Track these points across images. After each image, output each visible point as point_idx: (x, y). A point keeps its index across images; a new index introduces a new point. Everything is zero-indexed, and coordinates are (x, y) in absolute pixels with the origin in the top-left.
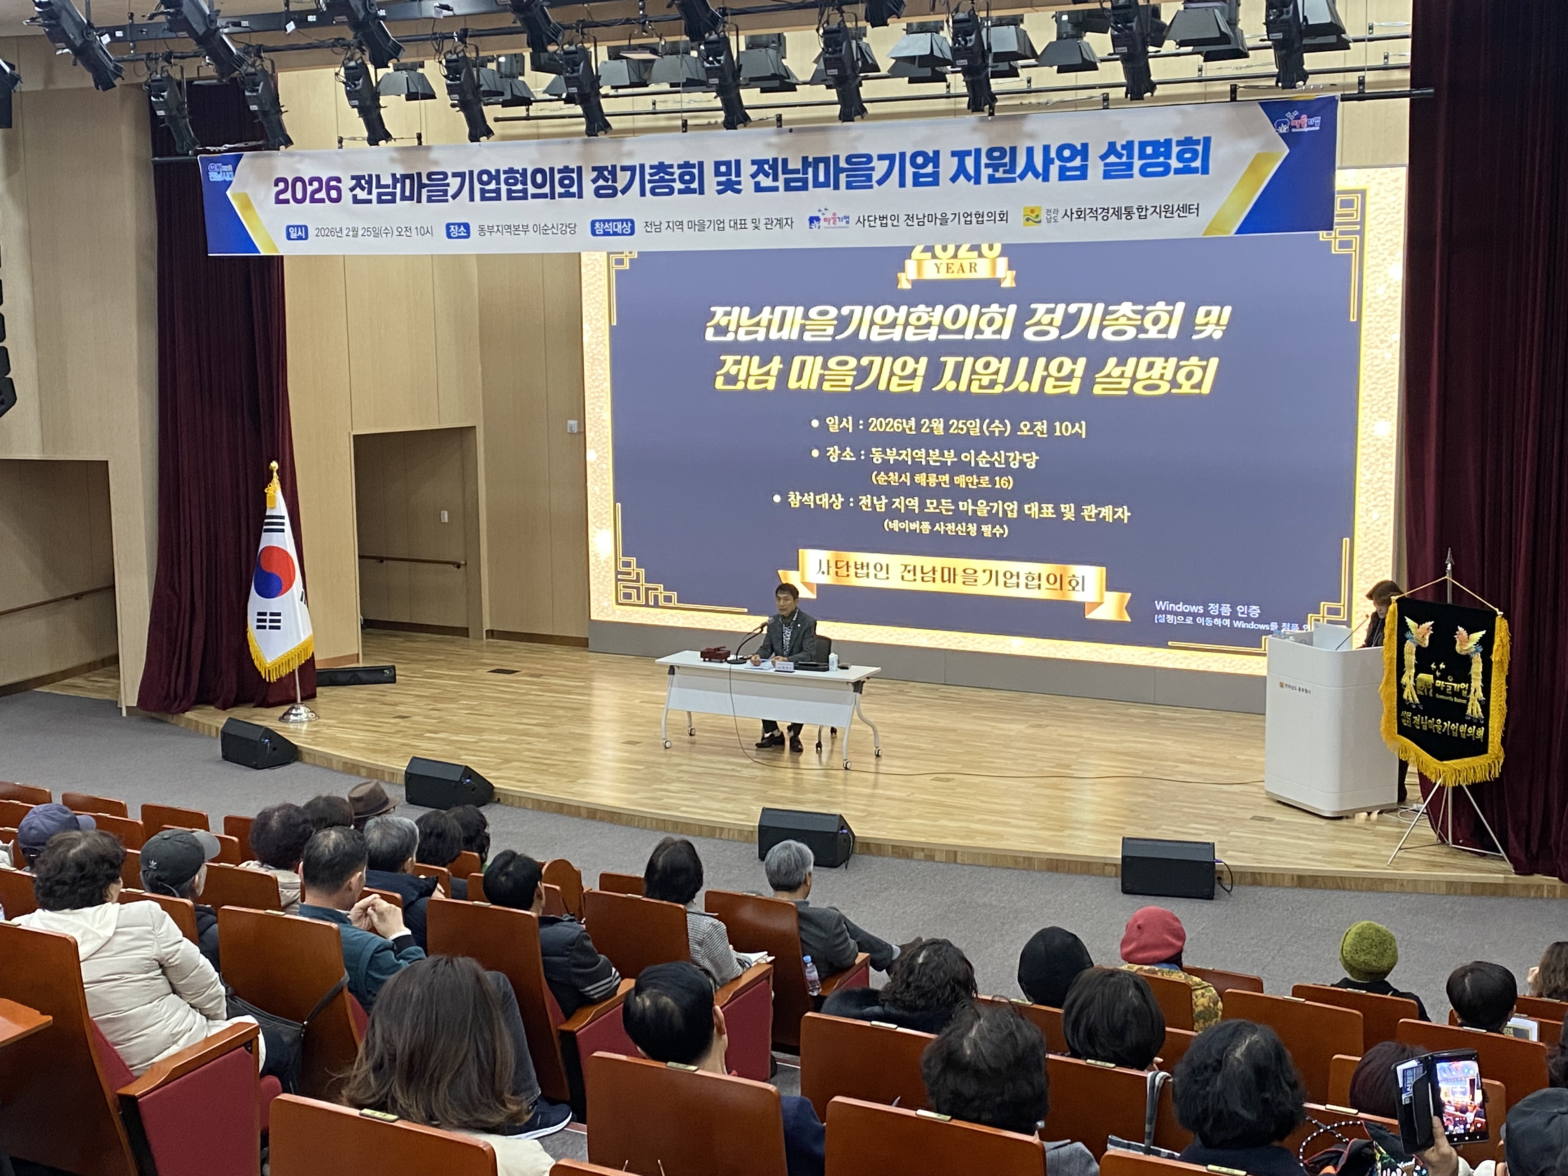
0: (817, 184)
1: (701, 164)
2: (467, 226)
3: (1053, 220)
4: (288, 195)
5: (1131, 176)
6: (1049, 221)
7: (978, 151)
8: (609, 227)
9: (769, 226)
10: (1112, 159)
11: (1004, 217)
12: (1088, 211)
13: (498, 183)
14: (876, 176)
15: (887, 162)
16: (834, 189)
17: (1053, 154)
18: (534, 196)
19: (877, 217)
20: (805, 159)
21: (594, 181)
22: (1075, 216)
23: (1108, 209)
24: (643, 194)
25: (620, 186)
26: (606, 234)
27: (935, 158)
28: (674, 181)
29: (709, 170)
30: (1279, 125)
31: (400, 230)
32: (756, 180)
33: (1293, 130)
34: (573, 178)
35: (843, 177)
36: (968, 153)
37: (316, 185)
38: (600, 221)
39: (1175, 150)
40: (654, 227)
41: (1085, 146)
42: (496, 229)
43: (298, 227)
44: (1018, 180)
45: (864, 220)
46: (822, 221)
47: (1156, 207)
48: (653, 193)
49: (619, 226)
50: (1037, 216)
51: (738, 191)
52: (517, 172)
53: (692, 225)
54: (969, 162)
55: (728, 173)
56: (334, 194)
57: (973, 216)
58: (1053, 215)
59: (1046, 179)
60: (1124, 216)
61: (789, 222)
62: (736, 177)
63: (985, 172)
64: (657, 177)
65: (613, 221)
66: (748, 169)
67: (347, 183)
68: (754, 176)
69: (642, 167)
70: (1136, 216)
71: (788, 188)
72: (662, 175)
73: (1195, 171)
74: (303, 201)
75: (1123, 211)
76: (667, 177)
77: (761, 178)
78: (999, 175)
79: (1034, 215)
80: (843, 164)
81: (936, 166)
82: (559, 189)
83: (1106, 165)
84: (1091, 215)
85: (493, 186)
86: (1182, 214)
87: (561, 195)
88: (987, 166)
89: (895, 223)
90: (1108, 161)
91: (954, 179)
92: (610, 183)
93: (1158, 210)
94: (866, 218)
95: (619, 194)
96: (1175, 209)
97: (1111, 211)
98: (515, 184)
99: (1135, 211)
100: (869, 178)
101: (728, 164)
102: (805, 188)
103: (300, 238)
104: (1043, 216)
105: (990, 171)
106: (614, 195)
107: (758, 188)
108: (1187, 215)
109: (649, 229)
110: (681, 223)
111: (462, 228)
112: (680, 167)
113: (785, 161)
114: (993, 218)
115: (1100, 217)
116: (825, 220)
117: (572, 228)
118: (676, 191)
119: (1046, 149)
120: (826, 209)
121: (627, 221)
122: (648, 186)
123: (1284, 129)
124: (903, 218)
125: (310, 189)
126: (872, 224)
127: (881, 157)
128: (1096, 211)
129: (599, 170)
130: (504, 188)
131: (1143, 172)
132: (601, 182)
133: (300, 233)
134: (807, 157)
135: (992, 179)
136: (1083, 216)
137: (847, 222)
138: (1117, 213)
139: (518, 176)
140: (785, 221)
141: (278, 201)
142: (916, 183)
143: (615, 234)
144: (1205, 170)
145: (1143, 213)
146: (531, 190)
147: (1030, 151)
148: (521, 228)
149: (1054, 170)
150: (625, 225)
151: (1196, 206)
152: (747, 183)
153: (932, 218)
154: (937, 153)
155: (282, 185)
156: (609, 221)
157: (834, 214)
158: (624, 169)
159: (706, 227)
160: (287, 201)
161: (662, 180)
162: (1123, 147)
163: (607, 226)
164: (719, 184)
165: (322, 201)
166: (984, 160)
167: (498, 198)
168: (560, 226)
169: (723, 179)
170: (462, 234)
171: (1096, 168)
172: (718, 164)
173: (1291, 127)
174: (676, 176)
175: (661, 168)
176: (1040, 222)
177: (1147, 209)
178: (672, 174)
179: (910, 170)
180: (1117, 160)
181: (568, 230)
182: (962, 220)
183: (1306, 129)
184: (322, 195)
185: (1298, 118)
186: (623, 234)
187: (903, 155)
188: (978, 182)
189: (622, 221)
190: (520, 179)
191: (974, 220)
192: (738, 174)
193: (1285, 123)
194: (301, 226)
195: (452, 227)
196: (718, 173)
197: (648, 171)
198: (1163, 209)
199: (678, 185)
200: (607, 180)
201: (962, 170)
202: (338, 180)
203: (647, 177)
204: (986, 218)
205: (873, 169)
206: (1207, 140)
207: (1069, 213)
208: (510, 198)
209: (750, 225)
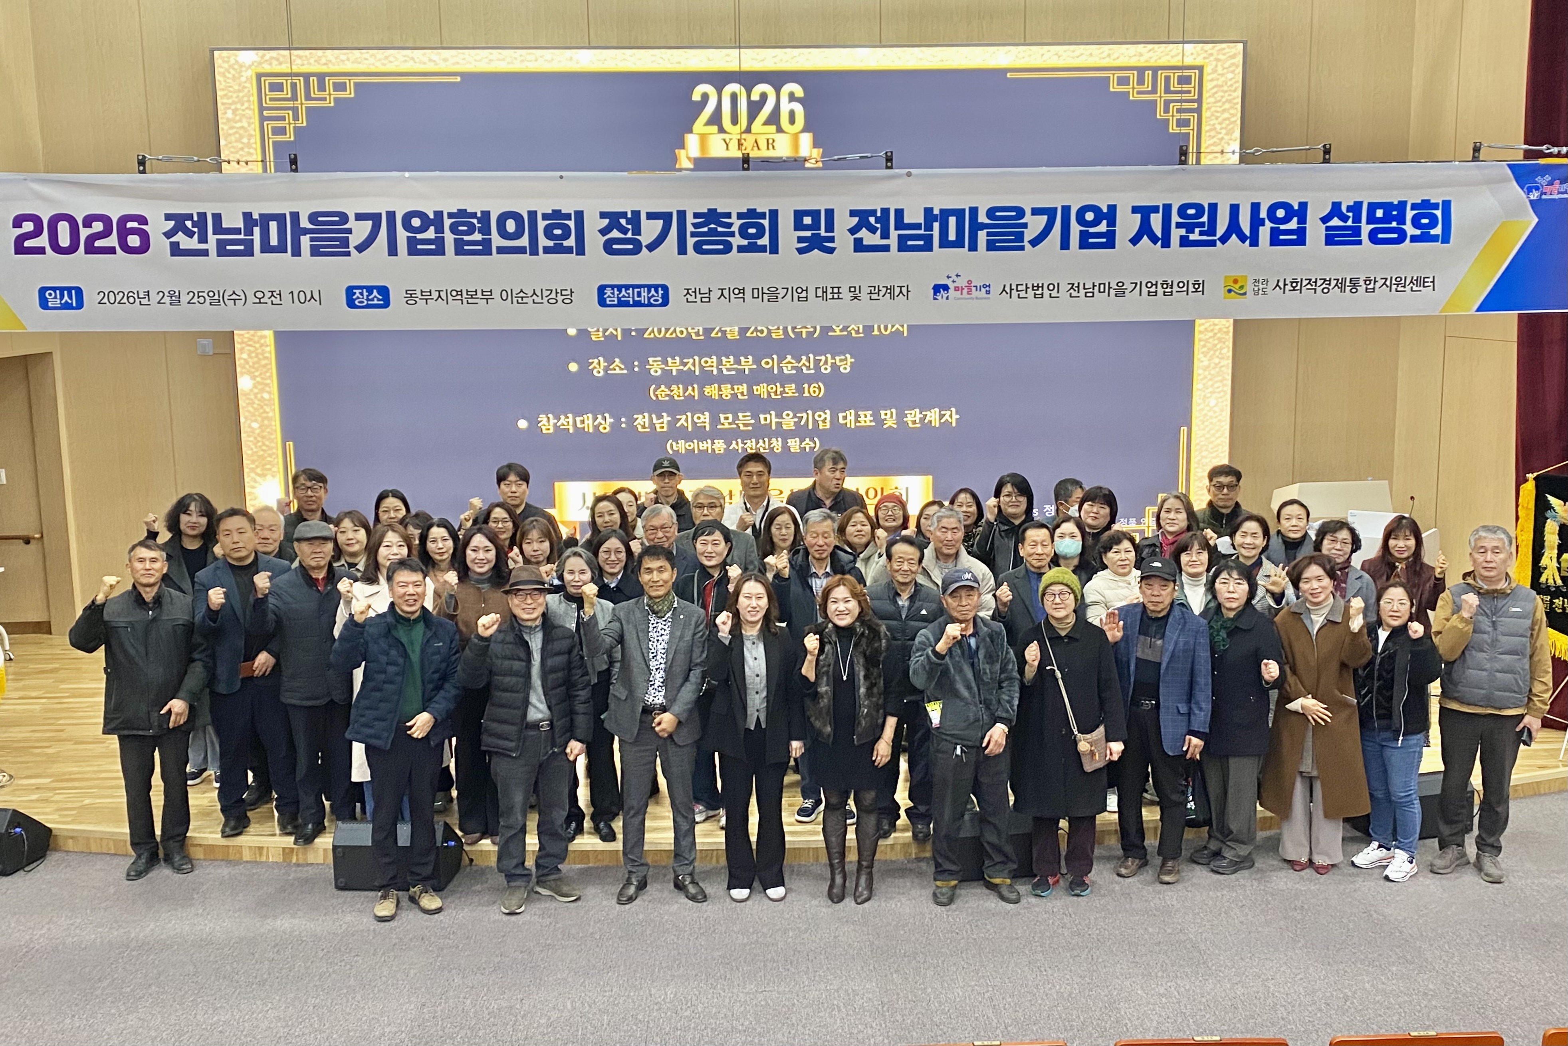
0: (945, 243)
1: (774, 214)
2: (384, 291)
3: (1260, 292)
4: (43, 241)
5: (1359, 243)
6: (1256, 293)
7: (1167, 208)
8: (629, 296)
9: (874, 296)
10: (1336, 222)
11: (1199, 286)
12: (1305, 282)
13: (440, 229)
14: (1029, 234)
15: (1045, 218)
16: (970, 250)
17: (1263, 214)
18: (501, 250)
19: (1030, 286)
20: (928, 211)
21: (604, 232)
22: (1288, 287)
23: (1330, 280)
24: (682, 250)
25: (646, 238)
26: (622, 304)
27: (1111, 215)
28: (732, 234)
29: (786, 222)
30: (1529, 191)
31: (259, 295)
32: (858, 236)
33: (1544, 197)
34: (568, 226)
35: (982, 236)
36: (1155, 209)
37: (98, 227)
38: (613, 287)
39: (1410, 214)
40: (699, 296)
41: (1303, 206)
42: (435, 295)
43: (62, 289)
44: (1218, 242)
45: (1011, 289)
46: (951, 291)
47: (1386, 279)
48: (698, 248)
49: (644, 294)
50: (1242, 287)
51: (831, 251)
52: (474, 215)
53: (757, 294)
54: (1156, 221)
55: (816, 225)
56: (134, 241)
57: (1159, 286)
58: (1261, 286)
59: (1254, 243)
60: (1348, 289)
61: (904, 290)
62: (826, 231)
63: (1176, 234)
64: (705, 229)
65: (634, 287)
66: (844, 222)
67: (157, 227)
68: (853, 231)
69: (682, 214)
70: (1362, 289)
71: (903, 247)
72: (712, 226)
73: (1434, 239)
74: (72, 249)
75: (1348, 284)
76: (720, 229)
77: (864, 233)
78: (1195, 236)
79: (1237, 286)
80: (982, 218)
81: (1112, 223)
82: (543, 242)
83: (1327, 229)
84: (1309, 286)
85: (430, 234)
86: (1415, 288)
87: (547, 250)
88: (1179, 225)
89: (1054, 293)
90: (1331, 224)
91: (1135, 241)
92: (629, 235)
93: (1388, 283)
94: (1014, 287)
95: (644, 249)
96: (1408, 283)
97: (1333, 283)
98: (470, 232)
99: (1362, 283)
100: (1020, 237)
101: (815, 214)
102: (928, 247)
103: (67, 306)
104: (1249, 288)
105: (1183, 232)
106: (637, 250)
107: (859, 246)
108: (1421, 288)
109: (691, 299)
110: (742, 291)
111: (375, 293)
112: (740, 216)
113: (899, 213)
114: (1185, 289)
115: (1319, 289)
116: (956, 289)
117: (568, 297)
118: (735, 248)
119: (1255, 207)
120: (957, 276)
121: (656, 287)
122: (691, 241)
123: (1534, 195)
124: (1064, 287)
125: (84, 233)
126: (1022, 294)
127: (1036, 212)
128: (1316, 282)
129: (613, 219)
130: (449, 238)
131: (1373, 238)
132: (615, 234)
133: (66, 298)
134: (932, 209)
135: (1185, 242)
136: (1298, 288)
137: (988, 292)
138: (1341, 285)
139: (475, 221)
140: (897, 290)
141: (20, 249)
142: (1084, 244)
143: (637, 304)
144: (1446, 238)
145: (1371, 286)
146: (497, 240)
147: (1235, 210)
148: (479, 295)
149: (1265, 232)
150: (653, 292)
151: (1431, 280)
152: (843, 239)
153: (1105, 288)
154: (1112, 208)
155: (28, 227)
156: (627, 287)
157: (970, 282)
158: (651, 216)
159: (780, 296)
160: (41, 251)
161: (713, 233)
162: (1349, 209)
163: (623, 292)
164: (800, 240)
165: (111, 251)
166: (1175, 218)
167: (440, 251)
168: (546, 293)
169: (808, 234)
170: (376, 302)
171: (1315, 231)
172: (799, 215)
173: (1542, 194)
174: (735, 228)
175: (712, 216)
176: (1245, 294)
177: (1375, 282)
178: (730, 225)
179: (1075, 229)
180: (1341, 224)
181: (560, 298)
182: (1145, 290)
183: (1556, 196)
184: (112, 241)
185: (1551, 183)
186: (650, 305)
187: (1066, 210)
188: (1166, 244)
189: (649, 287)
190: (478, 225)
191: (1160, 291)
192: (830, 227)
193: (1537, 189)
194: (69, 289)
195: (357, 291)
196: (799, 225)
197: (690, 220)
198: (1394, 282)
199: (737, 241)
200: (624, 231)
201: (1145, 229)
202: (143, 220)
203: (690, 228)
204: (1175, 288)
205: (1025, 226)
206: (1447, 204)
207: (1281, 284)
208: (460, 250)
209: (846, 295)
